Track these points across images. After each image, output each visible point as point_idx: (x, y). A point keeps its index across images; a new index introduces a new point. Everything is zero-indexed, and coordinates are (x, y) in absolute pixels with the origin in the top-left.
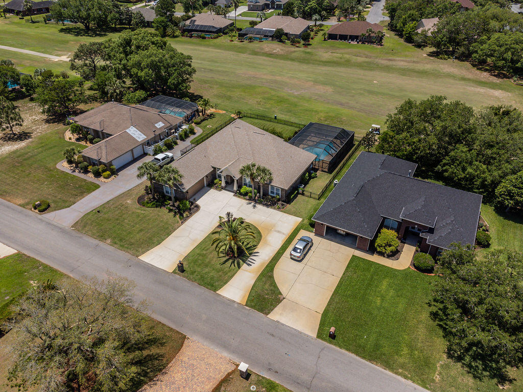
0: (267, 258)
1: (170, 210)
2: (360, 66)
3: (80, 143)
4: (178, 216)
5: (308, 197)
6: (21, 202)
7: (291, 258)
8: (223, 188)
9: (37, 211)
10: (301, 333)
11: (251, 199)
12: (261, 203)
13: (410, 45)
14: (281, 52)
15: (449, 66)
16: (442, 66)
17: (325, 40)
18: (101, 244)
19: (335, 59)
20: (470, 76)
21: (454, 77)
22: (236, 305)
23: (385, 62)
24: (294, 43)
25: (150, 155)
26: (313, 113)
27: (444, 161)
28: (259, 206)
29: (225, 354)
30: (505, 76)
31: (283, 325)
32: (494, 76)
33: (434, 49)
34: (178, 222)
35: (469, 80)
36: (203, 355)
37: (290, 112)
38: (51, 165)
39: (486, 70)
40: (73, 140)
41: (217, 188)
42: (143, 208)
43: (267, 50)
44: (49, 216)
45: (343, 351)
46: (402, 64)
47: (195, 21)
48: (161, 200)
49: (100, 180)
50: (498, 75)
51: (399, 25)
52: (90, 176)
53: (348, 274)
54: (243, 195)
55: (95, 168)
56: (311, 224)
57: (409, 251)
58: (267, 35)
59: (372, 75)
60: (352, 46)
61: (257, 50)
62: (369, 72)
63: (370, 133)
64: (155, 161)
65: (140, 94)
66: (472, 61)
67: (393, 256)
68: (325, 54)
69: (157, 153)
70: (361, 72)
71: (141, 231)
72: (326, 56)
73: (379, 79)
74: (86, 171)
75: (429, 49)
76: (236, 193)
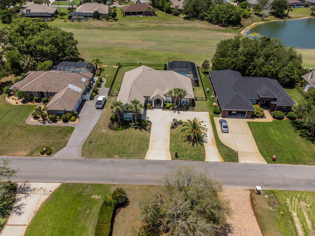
0: (212, 136)
1: (136, 128)
2: (155, 28)
3: (28, 104)
4: (143, 130)
5: (200, 100)
6: (25, 153)
7: (223, 132)
8: (153, 108)
9: (45, 155)
10: (260, 164)
11: (173, 109)
12: (180, 110)
13: (170, 15)
14: (105, 26)
15: (197, 24)
16: (196, 24)
17: (123, 16)
18: (113, 159)
19: (140, 26)
20: (211, 28)
21: (204, 29)
22: (220, 163)
23: (168, 25)
24: (107, 19)
25: (87, 100)
26: (159, 57)
27: (249, 68)
28: (181, 112)
29: (239, 188)
30: (225, 26)
31: (249, 164)
32: (221, 26)
33: (185, 16)
34: (147, 133)
35: (212, 30)
36: (230, 192)
37: (145, 59)
38: (21, 124)
39: (216, 24)
40: (20, 103)
41: (149, 108)
42: (117, 132)
43: (94, 25)
44: (57, 155)
45: (283, 164)
46: (176, 25)
47: (30, 10)
48: (125, 124)
49: (70, 124)
50: (222, 26)
51: (160, 4)
52: (60, 123)
53: (253, 131)
54: (168, 108)
55: (64, 116)
56: (217, 113)
57: (266, 112)
58: (86, 16)
59: (166, 32)
60: (142, 18)
61: (88, 26)
62: (164, 32)
63: (206, 61)
64: (99, 102)
65: (49, 63)
66: (207, 20)
67: (263, 116)
68: (132, 24)
69: (92, 98)
70: (159, 32)
71: (130, 144)
72: (133, 25)
73: (172, 34)
74: (54, 121)
75: (182, 16)
76: (163, 109)
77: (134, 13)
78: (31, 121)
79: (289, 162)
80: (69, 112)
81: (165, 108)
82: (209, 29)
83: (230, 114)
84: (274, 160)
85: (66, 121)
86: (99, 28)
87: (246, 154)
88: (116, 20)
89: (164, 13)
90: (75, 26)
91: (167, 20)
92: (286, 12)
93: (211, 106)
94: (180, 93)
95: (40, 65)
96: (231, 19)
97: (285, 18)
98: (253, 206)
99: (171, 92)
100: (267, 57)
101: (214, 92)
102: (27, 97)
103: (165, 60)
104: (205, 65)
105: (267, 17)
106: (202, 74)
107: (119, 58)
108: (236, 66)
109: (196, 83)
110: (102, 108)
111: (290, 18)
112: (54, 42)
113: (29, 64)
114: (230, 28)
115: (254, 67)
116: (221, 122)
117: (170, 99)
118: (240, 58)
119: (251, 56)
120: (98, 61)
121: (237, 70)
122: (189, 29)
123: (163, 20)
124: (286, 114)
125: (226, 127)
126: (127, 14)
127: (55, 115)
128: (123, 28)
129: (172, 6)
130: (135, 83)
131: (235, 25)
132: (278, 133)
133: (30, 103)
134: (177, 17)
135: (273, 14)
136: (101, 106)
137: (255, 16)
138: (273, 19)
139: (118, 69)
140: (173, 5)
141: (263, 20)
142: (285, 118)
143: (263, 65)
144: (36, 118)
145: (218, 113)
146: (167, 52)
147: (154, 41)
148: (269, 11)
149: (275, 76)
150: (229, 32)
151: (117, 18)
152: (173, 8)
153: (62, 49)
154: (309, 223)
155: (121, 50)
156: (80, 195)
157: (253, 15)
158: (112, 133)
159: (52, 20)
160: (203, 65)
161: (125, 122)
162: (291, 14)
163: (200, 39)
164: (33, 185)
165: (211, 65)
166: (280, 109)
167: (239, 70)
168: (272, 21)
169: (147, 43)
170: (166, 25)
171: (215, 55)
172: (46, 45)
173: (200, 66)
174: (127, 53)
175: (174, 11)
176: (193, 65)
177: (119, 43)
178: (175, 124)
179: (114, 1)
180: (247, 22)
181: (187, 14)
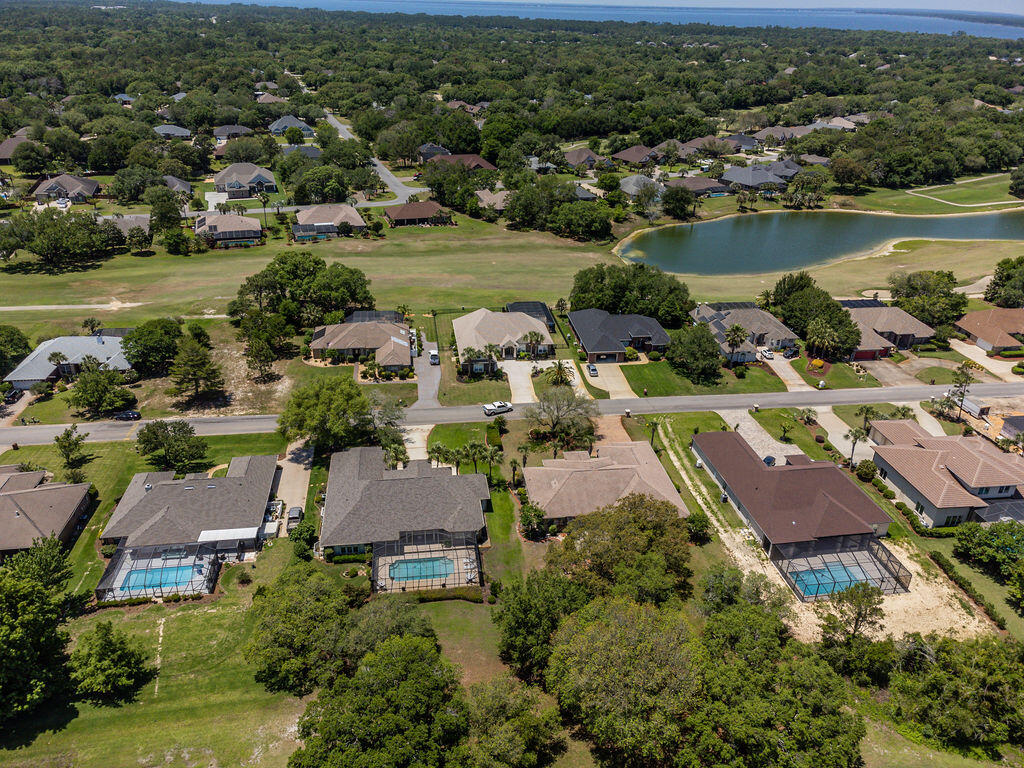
0: (580, 380)
1: (490, 380)
2: (462, 250)
4: (499, 381)
5: (560, 347)
7: (591, 376)
8: (504, 359)
10: (632, 399)
11: (529, 359)
12: (539, 359)
13: (480, 221)
15: (534, 237)
17: (393, 227)
19: (434, 247)
20: (560, 244)
21: (549, 247)
23: (482, 243)
24: (366, 236)
25: (416, 356)
28: (539, 362)
29: (611, 415)
30: (585, 240)
31: (620, 399)
32: (577, 240)
33: (508, 222)
34: (505, 383)
35: (562, 247)
36: (603, 419)
39: (567, 237)
40: (329, 365)
41: (500, 361)
42: (470, 384)
43: (349, 249)
45: (655, 397)
46: (498, 242)
47: (215, 227)
48: (476, 376)
49: (410, 381)
50: (579, 240)
51: (457, 201)
52: (397, 380)
53: (626, 373)
54: (522, 358)
55: (401, 372)
56: (583, 359)
57: (642, 356)
58: (325, 232)
60: (429, 230)
61: (337, 251)
62: (478, 255)
63: (561, 300)
64: (434, 356)
66: (552, 230)
67: (637, 359)
68: (416, 244)
69: (420, 354)
70: (471, 256)
72: (420, 245)
73: (496, 259)
74: (389, 378)
75: (503, 222)
76: (516, 359)
77: (412, 222)
78: (359, 380)
79: (661, 395)
80: (404, 367)
81: (519, 358)
82: (557, 248)
83: (599, 359)
84: (646, 394)
86: (359, 254)
87: (617, 393)
88: (382, 236)
89: (468, 217)
91: (478, 232)
92: (690, 208)
93: (575, 353)
94: (537, 337)
95: (328, 317)
96: (593, 228)
97: (691, 219)
98: (623, 425)
99: (526, 336)
100: (642, 289)
101: (578, 338)
102: (338, 357)
104: (561, 305)
105: (658, 218)
106: (558, 319)
107: (426, 302)
108: (603, 304)
109: (552, 329)
110: (440, 364)
111: (700, 218)
113: (316, 317)
114: (592, 243)
115: (627, 303)
116: (588, 367)
117: (524, 347)
118: (607, 292)
119: (621, 289)
120: (404, 307)
121: (605, 309)
122: (522, 248)
123: (471, 233)
124: (663, 355)
125: (595, 370)
126: (399, 222)
127: (388, 372)
128: (405, 253)
129: (481, 205)
131: (603, 238)
132: (653, 373)
133: (341, 364)
134: (493, 225)
135: (667, 212)
136: (436, 361)
137: (637, 217)
138: (670, 223)
139: (435, 318)
140: (482, 201)
141: (652, 225)
142: (663, 360)
143: (637, 300)
144: (364, 377)
145: (585, 360)
146: (497, 290)
147: (467, 273)
148: (660, 208)
149: (653, 314)
150: (592, 251)
151: (381, 232)
152: (483, 209)
153: (353, 295)
154: (670, 430)
155: (424, 292)
157: (633, 216)
158: (464, 386)
159: (262, 244)
160: (558, 306)
161: (477, 373)
162: (700, 212)
163: (545, 266)
164: (408, 427)
165: (569, 306)
166: (656, 348)
167: (607, 309)
168: (667, 226)
169: (458, 277)
170: (479, 242)
171: (573, 291)
173: (553, 307)
174: (435, 295)
175: (486, 213)
176: (544, 305)
177: (413, 280)
178: (536, 374)
180: (622, 230)
181: (512, 219)
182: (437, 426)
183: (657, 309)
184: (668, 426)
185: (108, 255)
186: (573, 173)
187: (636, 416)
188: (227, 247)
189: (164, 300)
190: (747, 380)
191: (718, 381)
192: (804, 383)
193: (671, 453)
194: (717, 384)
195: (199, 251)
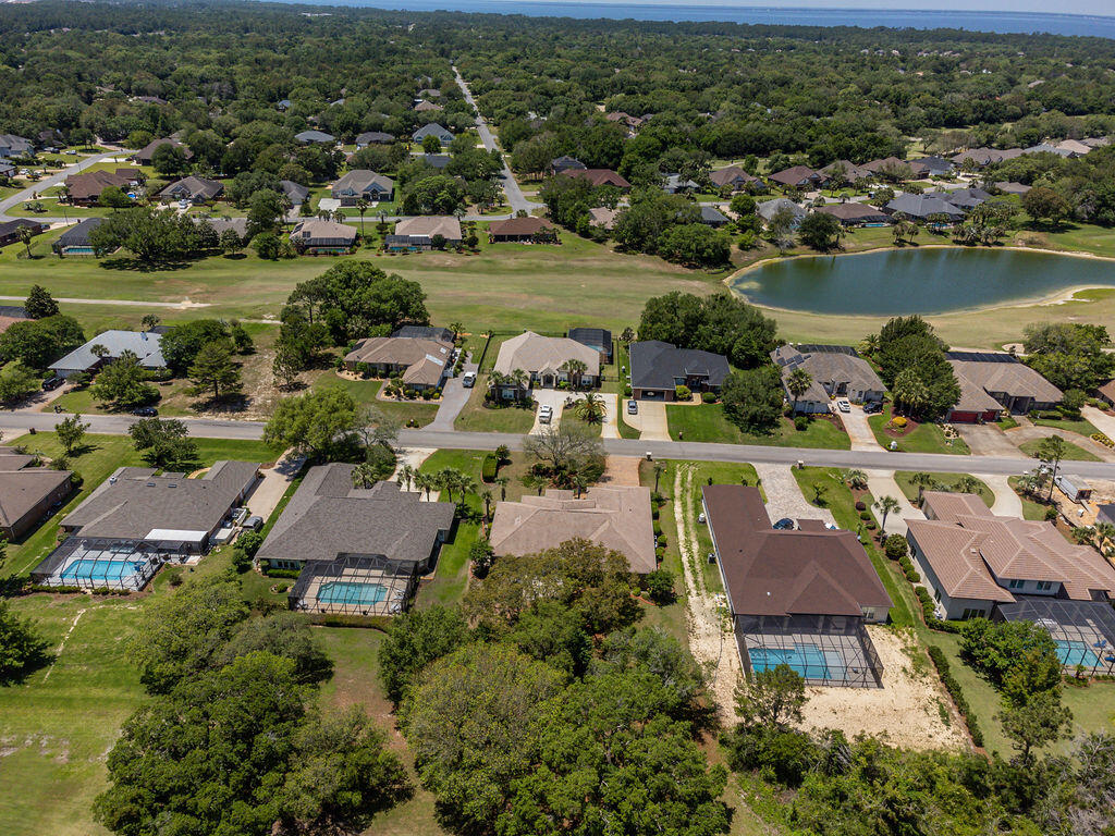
0: (614, 417)
1: (518, 408)
3: (370, 380)
4: (527, 410)
5: (608, 380)
7: (629, 414)
8: (543, 387)
9: (412, 428)
10: (663, 441)
11: (570, 389)
13: (587, 240)
14: (457, 264)
15: (640, 261)
16: (636, 262)
17: (491, 243)
18: (491, 433)
19: (525, 266)
20: (665, 270)
21: (652, 272)
22: (617, 440)
23: (580, 264)
24: (459, 250)
25: (450, 378)
26: (557, 322)
28: (579, 392)
29: (630, 457)
30: (695, 267)
31: (651, 441)
32: (687, 267)
33: (617, 244)
34: (531, 412)
35: (666, 274)
36: (619, 459)
37: (533, 324)
38: (371, 400)
39: (677, 263)
40: (359, 379)
41: (537, 388)
42: (495, 410)
43: (436, 262)
44: (426, 428)
45: (691, 442)
46: (596, 264)
47: (309, 233)
48: (504, 403)
49: (433, 401)
50: (689, 266)
51: (568, 219)
52: (420, 400)
53: (670, 413)
54: (563, 388)
55: (425, 391)
56: (628, 395)
57: (696, 396)
58: (418, 244)
59: (574, 278)
60: (529, 248)
61: (424, 264)
62: (570, 277)
63: (629, 329)
64: (468, 379)
65: (387, 327)
66: (661, 254)
67: (690, 399)
68: (508, 261)
69: (455, 375)
70: (562, 277)
71: (511, 422)
72: (511, 263)
73: (585, 282)
74: (412, 397)
75: (612, 244)
76: (556, 388)
77: (513, 238)
78: (382, 396)
79: (698, 440)
80: (432, 386)
81: (559, 388)
82: (661, 273)
83: (645, 395)
84: (681, 438)
85: (427, 397)
86: (445, 269)
87: (650, 434)
88: (477, 252)
89: (576, 236)
90: (397, 264)
91: (580, 253)
92: (833, 238)
93: (623, 387)
94: (580, 366)
95: (373, 330)
96: (705, 255)
97: (833, 251)
98: (639, 468)
99: (566, 366)
102: (370, 371)
103: (566, 327)
104: (627, 335)
105: (792, 247)
106: (622, 349)
107: (488, 322)
108: (670, 336)
109: (608, 360)
110: (472, 387)
111: (844, 250)
112: (396, 297)
113: (360, 329)
114: (704, 271)
115: (699, 338)
116: (630, 403)
117: (566, 376)
119: (694, 321)
120: (458, 326)
121: (672, 343)
122: (621, 272)
123: (572, 253)
124: (720, 397)
125: (636, 407)
126: (499, 238)
127: (413, 391)
128: (493, 270)
129: (592, 223)
130: (518, 353)
131: (717, 265)
132: (700, 416)
133: (372, 379)
134: (600, 246)
135: (805, 241)
136: (470, 384)
137: (769, 245)
138: (806, 254)
139: (489, 340)
140: (595, 219)
141: (783, 255)
142: (718, 402)
144: (388, 394)
145: (630, 395)
146: (571, 315)
147: (548, 294)
148: (797, 236)
149: (725, 351)
151: (477, 247)
152: (594, 227)
153: (405, 309)
154: (690, 478)
155: (492, 311)
156: (460, 456)
157: (763, 243)
158: (488, 412)
159: (352, 253)
160: (623, 335)
161: (504, 400)
162: (845, 243)
164: (409, 449)
165: (636, 335)
166: (713, 389)
168: (803, 256)
169: (539, 298)
170: (576, 263)
172: (386, 301)
173: (618, 336)
174: (502, 315)
175: (595, 233)
176: (607, 334)
177: (487, 298)
178: (569, 405)
179: (468, 206)
180: (745, 258)
181: (622, 240)
182: (440, 450)
183: (731, 347)
184: (690, 474)
185: (203, 256)
186: (716, 194)
187: (658, 460)
188: (316, 254)
189: (233, 303)
190: (808, 433)
191: (772, 431)
192: (876, 442)
193: (678, 504)
194: (770, 434)
195: (289, 257)
